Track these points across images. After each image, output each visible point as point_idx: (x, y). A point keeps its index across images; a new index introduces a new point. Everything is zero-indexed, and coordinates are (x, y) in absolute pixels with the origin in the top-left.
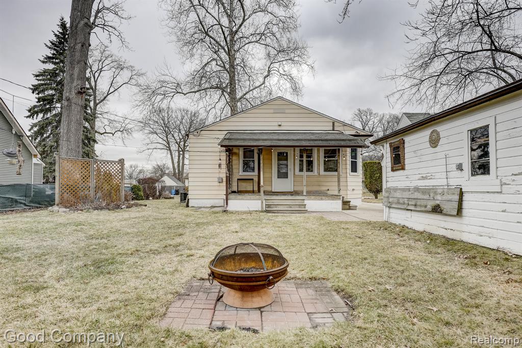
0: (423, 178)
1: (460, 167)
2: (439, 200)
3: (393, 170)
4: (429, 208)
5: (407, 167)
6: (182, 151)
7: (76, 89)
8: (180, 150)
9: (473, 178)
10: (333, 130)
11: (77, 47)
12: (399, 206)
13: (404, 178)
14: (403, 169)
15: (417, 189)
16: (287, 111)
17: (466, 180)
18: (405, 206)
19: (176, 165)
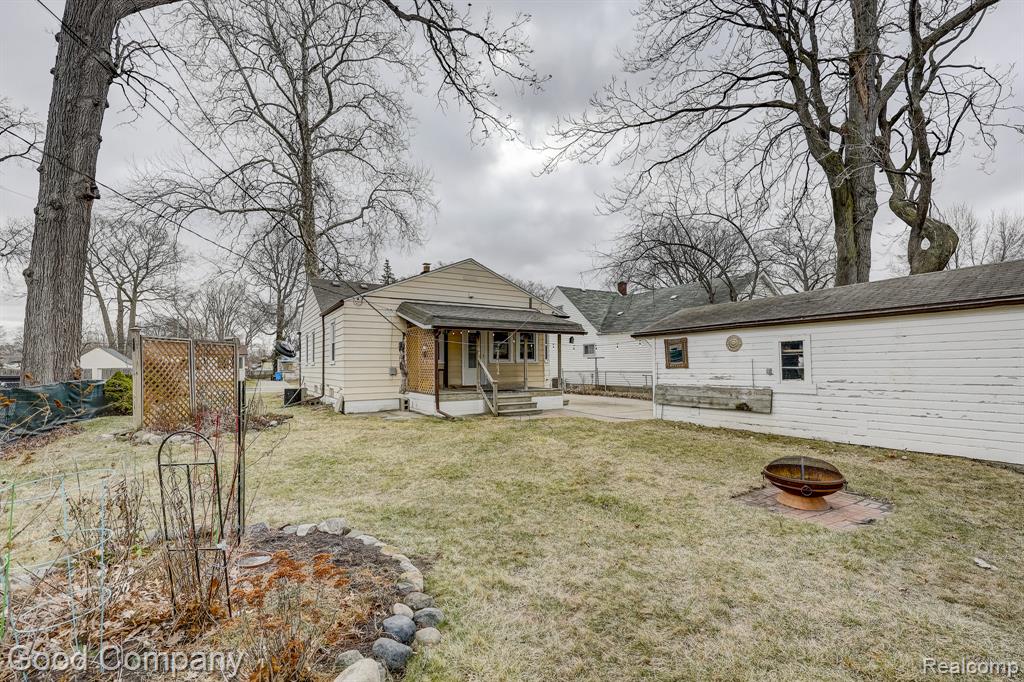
0: (717, 378)
1: (770, 372)
2: (744, 399)
3: (668, 367)
4: (732, 405)
5: (690, 366)
6: (131, 300)
7: (79, 190)
8: (124, 297)
9: (785, 381)
10: (530, 308)
11: (82, 104)
12: (685, 404)
13: (688, 376)
14: (687, 367)
15: (709, 388)
16: (479, 279)
17: (776, 382)
18: (694, 405)
19: (114, 326)
